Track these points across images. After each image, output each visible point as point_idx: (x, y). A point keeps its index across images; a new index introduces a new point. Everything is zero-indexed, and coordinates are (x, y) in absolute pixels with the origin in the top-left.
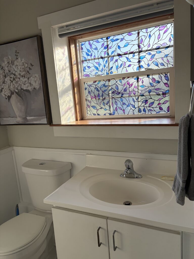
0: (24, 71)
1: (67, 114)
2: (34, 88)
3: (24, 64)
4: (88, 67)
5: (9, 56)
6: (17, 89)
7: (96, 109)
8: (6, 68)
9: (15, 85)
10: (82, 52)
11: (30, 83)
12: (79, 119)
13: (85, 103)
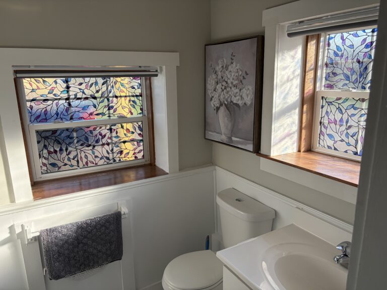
0: (238, 79)
1: (283, 142)
2: (245, 104)
3: (239, 70)
4: (333, 73)
5: (224, 59)
6: (227, 101)
7: (333, 139)
8: (220, 73)
9: (226, 95)
10: (328, 49)
11: (241, 96)
12: (303, 149)
13: (317, 129)
